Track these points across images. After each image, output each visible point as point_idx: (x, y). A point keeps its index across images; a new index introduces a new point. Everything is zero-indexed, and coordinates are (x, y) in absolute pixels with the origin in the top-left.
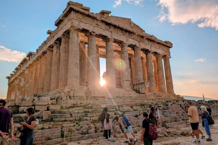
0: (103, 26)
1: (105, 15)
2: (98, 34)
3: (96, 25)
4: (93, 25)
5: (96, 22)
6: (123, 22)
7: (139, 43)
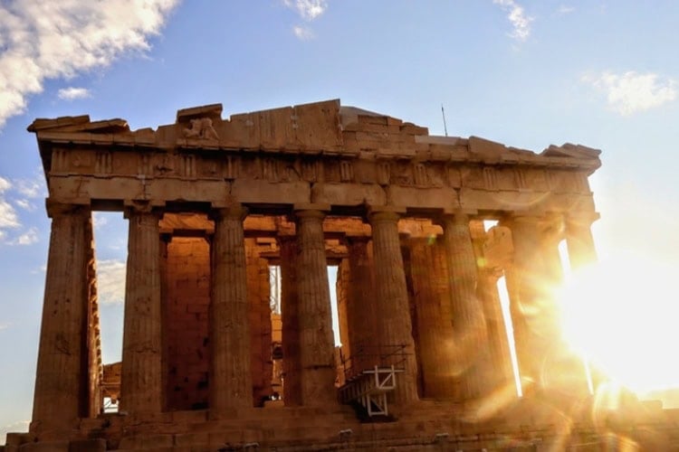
0: (191, 168)
1: (196, 123)
2: (164, 204)
3: (158, 173)
4: (139, 177)
5: (156, 161)
6: (294, 126)
7: (382, 190)
